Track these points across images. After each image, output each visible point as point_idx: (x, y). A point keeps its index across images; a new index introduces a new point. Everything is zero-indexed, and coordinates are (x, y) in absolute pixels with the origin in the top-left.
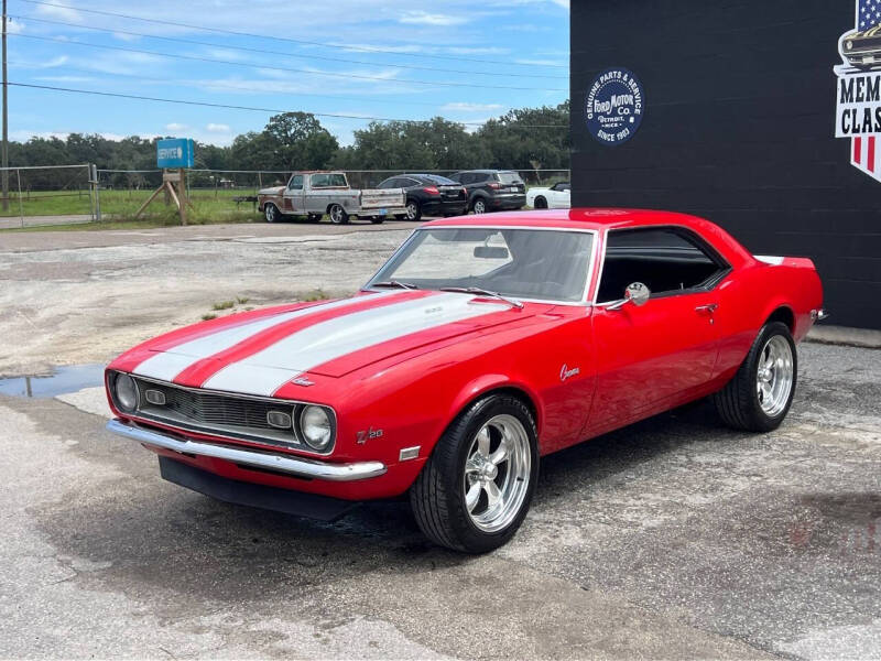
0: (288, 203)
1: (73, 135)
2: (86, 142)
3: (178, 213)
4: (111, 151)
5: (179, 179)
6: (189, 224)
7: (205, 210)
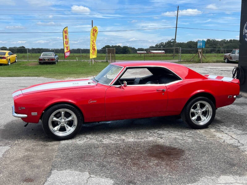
0: (231, 58)
1: (208, 39)
2: (211, 41)
3: (200, 60)
4: (217, 43)
5: (201, 51)
6: (203, 63)
7: (208, 59)
